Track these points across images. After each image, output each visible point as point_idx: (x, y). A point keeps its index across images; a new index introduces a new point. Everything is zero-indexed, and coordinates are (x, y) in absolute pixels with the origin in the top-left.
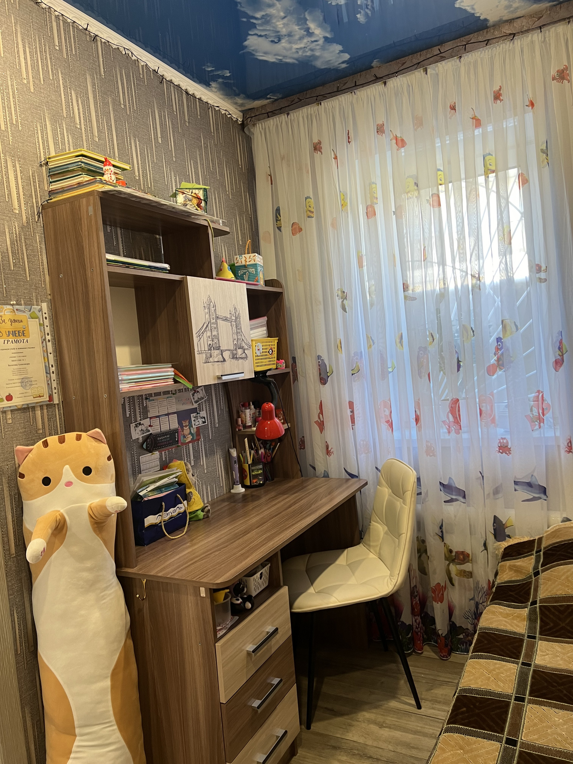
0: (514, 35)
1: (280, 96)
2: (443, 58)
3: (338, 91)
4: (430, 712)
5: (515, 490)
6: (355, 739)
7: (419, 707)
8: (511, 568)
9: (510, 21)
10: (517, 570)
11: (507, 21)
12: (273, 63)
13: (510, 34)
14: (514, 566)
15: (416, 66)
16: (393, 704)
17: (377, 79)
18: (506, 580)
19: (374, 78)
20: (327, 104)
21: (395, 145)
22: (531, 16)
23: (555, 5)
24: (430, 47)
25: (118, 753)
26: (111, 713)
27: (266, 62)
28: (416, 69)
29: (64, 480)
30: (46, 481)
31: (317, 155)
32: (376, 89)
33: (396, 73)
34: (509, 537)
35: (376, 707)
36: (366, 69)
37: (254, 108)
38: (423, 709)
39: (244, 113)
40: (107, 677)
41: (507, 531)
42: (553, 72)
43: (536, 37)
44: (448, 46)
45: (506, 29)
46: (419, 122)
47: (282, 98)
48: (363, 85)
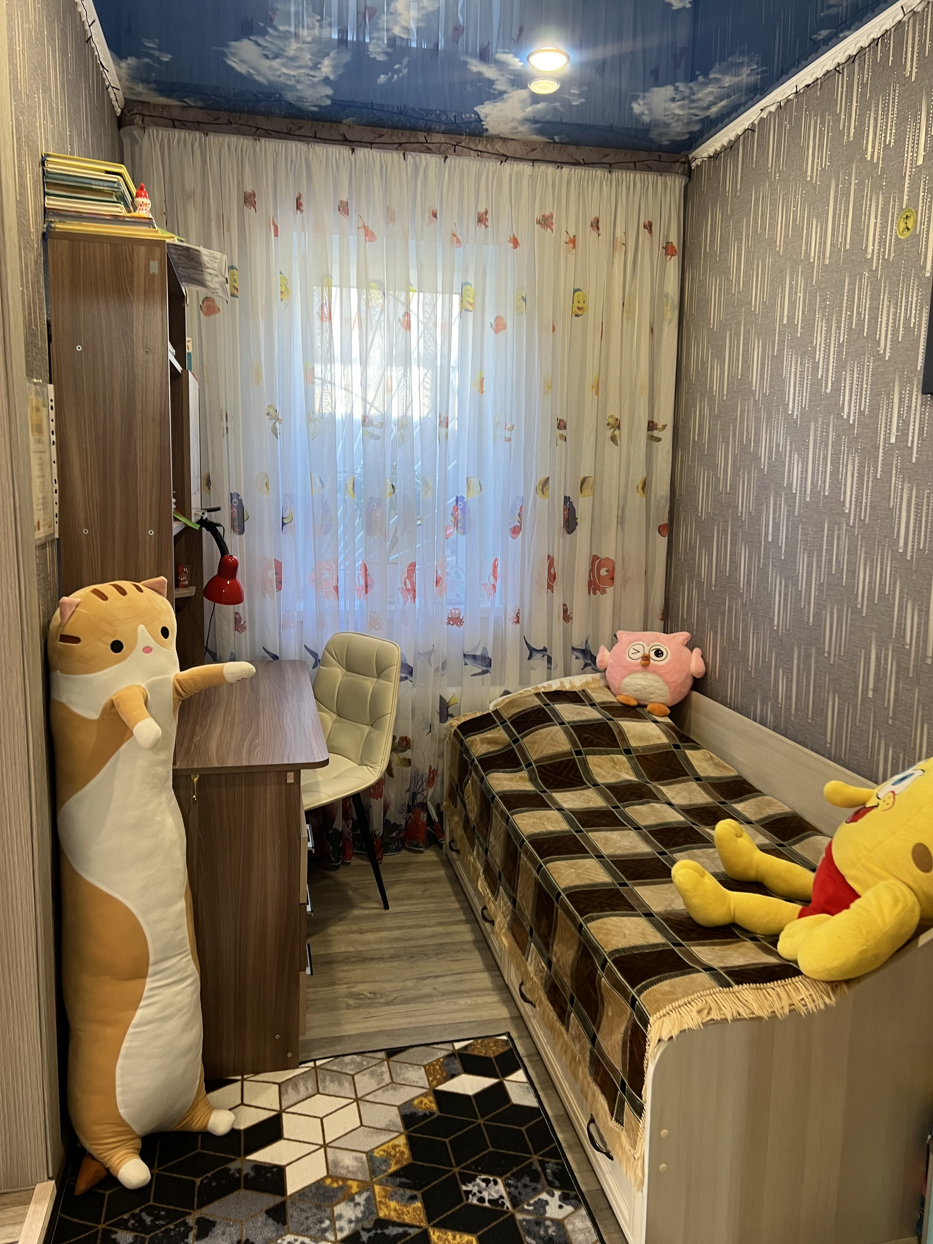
0: (507, 157)
1: (200, 104)
2: (429, 151)
3: (288, 134)
4: (400, 909)
5: (466, 664)
6: (342, 950)
7: (386, 907)
8: (483, 741)
9: (505, 140)
10: (490, 742)
11: (501, 138)
12: (240, 74)
13: (503, 155)
14: (486, 738)
15: (396, 146)
16: (356, 912)
17: (345, 141)
18: (484, 752)
19: (341, 138)
20: (269, 146)
21: (363, 238)
22: (525, 143)
23: (548, 143)
24: (415, 129)
25: (193, 987)
26: (187, 939)
27: (232, 68)
28: (397, 149)
29: (140, 646)
30: (117, 646)
31: (249, 211)
32: (339, 152)
33: (370, 144)
34: (452, 716)
35: (341, 919)
36: (331, 121)
37: (148, 103)
38: (390, 909)
39: (129, 104)
40: (181, 897)
41: (450, 711)
42: (537, 215)
43: (525, 168)
44: (437, 138)
45: (499, 147)
46: (390, 216)
47: (200, 108)
48: (326, 141)
